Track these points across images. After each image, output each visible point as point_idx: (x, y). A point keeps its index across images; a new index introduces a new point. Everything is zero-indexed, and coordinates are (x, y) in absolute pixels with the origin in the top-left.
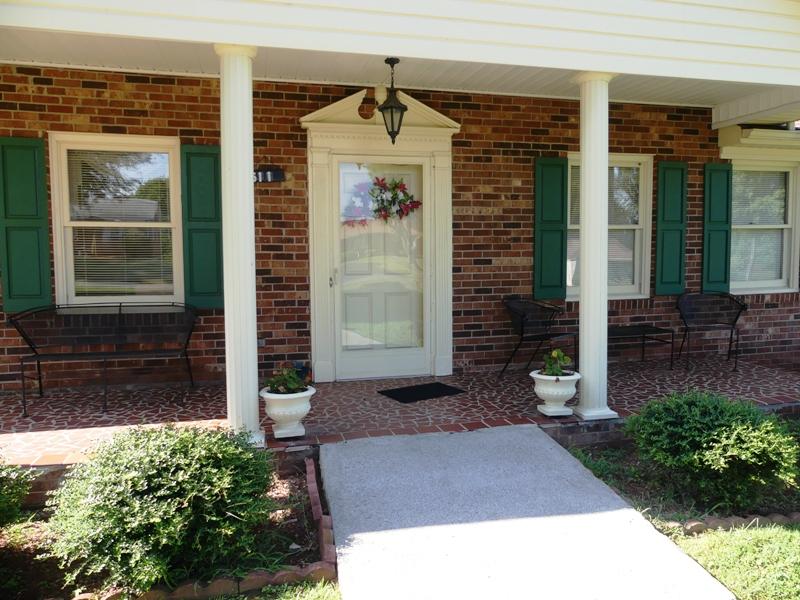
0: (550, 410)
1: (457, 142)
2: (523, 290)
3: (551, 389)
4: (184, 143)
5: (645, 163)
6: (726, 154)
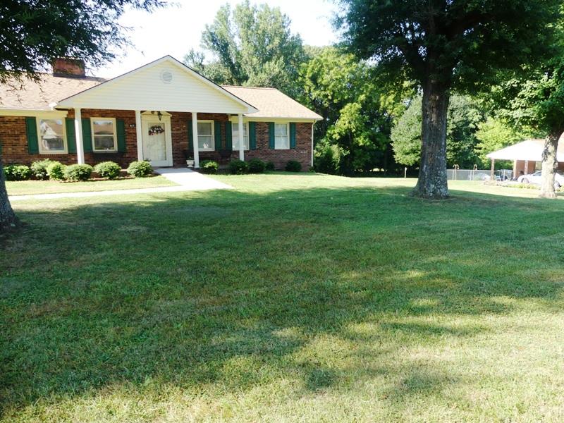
0: (189, 166)
1: (171, 118)
2: (186, 149)
3: (189, 162)
4: (117, 119)
5: (212, 122)
6: (230, 120)
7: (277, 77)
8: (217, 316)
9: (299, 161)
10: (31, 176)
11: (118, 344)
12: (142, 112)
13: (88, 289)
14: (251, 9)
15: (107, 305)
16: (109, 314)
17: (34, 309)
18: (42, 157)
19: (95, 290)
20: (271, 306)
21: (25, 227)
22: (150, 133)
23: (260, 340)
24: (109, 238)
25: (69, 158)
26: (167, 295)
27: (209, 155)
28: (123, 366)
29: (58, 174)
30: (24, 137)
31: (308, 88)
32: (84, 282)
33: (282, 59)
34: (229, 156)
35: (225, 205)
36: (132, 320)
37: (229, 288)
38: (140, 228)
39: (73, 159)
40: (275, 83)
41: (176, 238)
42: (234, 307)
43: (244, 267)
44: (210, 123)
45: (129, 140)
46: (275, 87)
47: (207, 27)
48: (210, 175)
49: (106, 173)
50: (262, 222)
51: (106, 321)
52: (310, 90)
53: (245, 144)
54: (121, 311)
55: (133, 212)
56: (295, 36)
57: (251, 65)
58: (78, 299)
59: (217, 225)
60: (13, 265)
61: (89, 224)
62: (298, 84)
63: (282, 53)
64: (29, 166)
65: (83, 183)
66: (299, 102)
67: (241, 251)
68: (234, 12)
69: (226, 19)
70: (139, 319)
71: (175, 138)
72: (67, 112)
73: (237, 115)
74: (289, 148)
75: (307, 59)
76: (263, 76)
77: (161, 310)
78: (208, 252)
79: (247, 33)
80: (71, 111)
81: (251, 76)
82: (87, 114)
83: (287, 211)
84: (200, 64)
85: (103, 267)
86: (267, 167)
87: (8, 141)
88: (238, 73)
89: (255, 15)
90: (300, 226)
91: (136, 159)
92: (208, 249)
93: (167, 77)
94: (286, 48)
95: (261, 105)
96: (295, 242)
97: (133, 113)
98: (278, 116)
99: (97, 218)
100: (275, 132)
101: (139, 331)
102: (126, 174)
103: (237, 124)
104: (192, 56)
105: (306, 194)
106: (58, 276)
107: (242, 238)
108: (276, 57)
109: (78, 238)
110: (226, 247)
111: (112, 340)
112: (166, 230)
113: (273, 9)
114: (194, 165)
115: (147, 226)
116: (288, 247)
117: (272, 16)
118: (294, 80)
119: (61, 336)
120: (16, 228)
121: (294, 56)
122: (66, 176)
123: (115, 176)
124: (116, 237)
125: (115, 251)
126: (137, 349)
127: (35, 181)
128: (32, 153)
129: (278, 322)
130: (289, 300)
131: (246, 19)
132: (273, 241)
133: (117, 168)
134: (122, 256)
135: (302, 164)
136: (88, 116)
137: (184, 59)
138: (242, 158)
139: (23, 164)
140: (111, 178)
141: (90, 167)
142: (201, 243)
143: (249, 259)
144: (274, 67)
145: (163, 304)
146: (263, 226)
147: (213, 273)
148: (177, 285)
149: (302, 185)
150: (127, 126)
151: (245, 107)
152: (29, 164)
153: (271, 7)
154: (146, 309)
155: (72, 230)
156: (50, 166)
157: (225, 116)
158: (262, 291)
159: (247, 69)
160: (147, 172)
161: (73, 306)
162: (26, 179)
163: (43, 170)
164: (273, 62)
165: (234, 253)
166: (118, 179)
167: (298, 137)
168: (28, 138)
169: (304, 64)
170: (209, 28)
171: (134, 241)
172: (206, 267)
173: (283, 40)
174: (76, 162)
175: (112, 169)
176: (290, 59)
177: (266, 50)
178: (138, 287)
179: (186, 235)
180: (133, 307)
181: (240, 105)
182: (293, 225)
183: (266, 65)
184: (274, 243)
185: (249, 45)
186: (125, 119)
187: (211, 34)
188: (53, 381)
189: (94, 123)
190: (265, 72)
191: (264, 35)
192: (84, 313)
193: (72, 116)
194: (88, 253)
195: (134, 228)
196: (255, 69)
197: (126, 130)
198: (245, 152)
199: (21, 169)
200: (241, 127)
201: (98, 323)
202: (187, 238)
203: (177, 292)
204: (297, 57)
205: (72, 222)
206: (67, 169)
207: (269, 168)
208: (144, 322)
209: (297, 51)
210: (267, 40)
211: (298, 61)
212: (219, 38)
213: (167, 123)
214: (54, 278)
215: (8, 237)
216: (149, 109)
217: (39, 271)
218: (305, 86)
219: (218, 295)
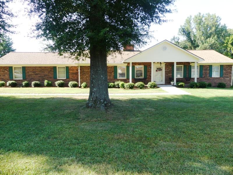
0: (172, 84)
1: (165, 65)
2: (171, 77)
3: (172, 83)
4: (144, 66)
5: (183, 66)
6: (191, 65)
7: (213, 44)
8: (187, 153)
9: (224, 83)
10: (114, 87)
11: (145, 157)
12: (154, 63)
13: (133, 131)
14: (201, 16)
15: (140, 139)
16: (141, 143)
17: (116, 137)
18: (118, 80)
19: (136, 132)
20: (213, 153)
21: (113, 105)
22: (156, 71)
23: (209, 169)
24: (141, 112)
25: (126, 81)
26: (164, 139)
27: (181, 80)
28: (148, 166)
29: (123, 86)
30: (113, 73)
31: (229, 48)
32: (132, 129)
33: (216, 37)
34: (190, 80)
35: (188, 102)
36: (150, 148)
37: (191, 141)
38: (152, 109)
39: (128, 81)
40: (212, 47)
41: (167, 115)
42: (195, 150)
43: (198, 132)
44: (182, 66)
45: (148, 74)
46: (212, 49)
47: (181, 26)
48: (181, 88)
49: (139, 86)
50: (206, 111)
51: (140, 146)
52: (230, 50)
53: (198, 75)
54: (146, 143)
55: (149, 102)
56: (223, 25)
57: (201, 40)
58: (130, 135)
59: (185, 111)
60: (109, 119)
61: (133, 106)
62: (224, 47)
63: (216, 34)
64: (114, 83)
65: (131, 90)
66: (224, 55)
67: (197, 124)
68: (193, 19)
69: (190, 22)
70: (153, 148)
71: (166, 73)
72: (127, 64)
73: (194, 62)
74: (219, 77)
75: (229, 35)
76: (206, 45)
77: (162, 146)
78: (181, 123)
79: (199, 27)
80: (129, 63)
81: (201, 45)
82: (134, 64)
83: (219, 107)
84: (178, 42)
85: (138, 124)
86: (208, 85)
87: (108, 75)
88: (194, 44)
89: (203, 19)
90: (227, 115)
91: (150, 81)
92: (181, 121)
93: (165, 48)
94: (218, 31)
95: (206, 58)
96: (225, 123)
97: (151, 63)
98: (214, 62)
99: (136, 104)
100: (212, 69)
101: (153, 153)
102: (146, 87)
103: (194, 66)
104: (174, 39)
105: (229, 99)
106: (123, 125)
107: (197, 118)
108: (213, 35)
109: (130, 111)
110: (189, 121)
111: (143, 155)
112: (162, 111)
113: (212, 15)
114: (174, 84)
115: (155, 108)
116: (221, 125)
117: (211, 18)
118: (222, 45)
119: (125, 149)
120: (110, 105)
121: (222, 34)
122: (125, 87)
123: (142, 88)
124: (143, 112)
125: (143, 118)
126: (153, 160)
127: (115, 89)
128: (115, 79)
129: (218, 162)
130: (223, 152)
131: (199, 21)
132: (212, 121)
133: (143, 84)
134: (145, 120)
135: (226, 85)
136: (134, 65)
137: (171, 41)
138: (196, 81)
139: (112, 82)
140: (141, 88)
141: (134, 84)
142: (177, 118)
143: (201, 128)
144: (212, 40)
145: (162, 143)
146: (207, 113)
147: (184, 132)
148: (168, 135)
149: (227, 94)
150: (148, 68)
151: (198, 59)
152: (114, 82)
153: (211, 14)
154: (156, 144)
155: (128, 108)
156: (121, 83)
157: (189, 63)
158: (208, 145)
159: (199, 42)
160: (154, 86)
161: (128, 137)
162: (113, 88)
163: (118, 85)
164: (212, 38)
165: (193, 124)
166: (143, 89)
167: (224, 72)
168: (114, 73)
169: (228, 38)
170: (182, 26)
171: (150, 114)
172: (180, 130)
173: (217, 28)
174: (129, 82)
175: (141, 85)
176: (220, 36)
177: (208, 33)
178: (152, 134)
179: (171, 114)
180: (150, 142)
181: (196, 58)
182: (223, 114)
183: (208, 39)
184: (213, 122)
185: (200, 32)
186: (147, 66)
187: (183, 29)
188: (123, 166)
189: (136, 67)
190: (207, 43)
191: (207, 27)
192: (132, 141)
193: (129, 65)
194: (133, 118)
195: (149, 109)
196: (202, 42)
197: (147, 70)
198: (197, 78)
199: (111, 84)
200: (196, 67)
201: (137, 146)
202: (172, 115)
203: (168, 139)
204: (224, 35)
205: (127, 104)
206: (126, 85)
207: (209, 86)
208: (155, 149)
209: (224, 31)
210: (209, 29)
211: (224, 37)
212: (186, 30)
213: (163, 67)
214: (122, 125)
215: (108, 109)
216: (156, 61)
217: (117, 122)
218: (228, 48)
219: (186, 143)
